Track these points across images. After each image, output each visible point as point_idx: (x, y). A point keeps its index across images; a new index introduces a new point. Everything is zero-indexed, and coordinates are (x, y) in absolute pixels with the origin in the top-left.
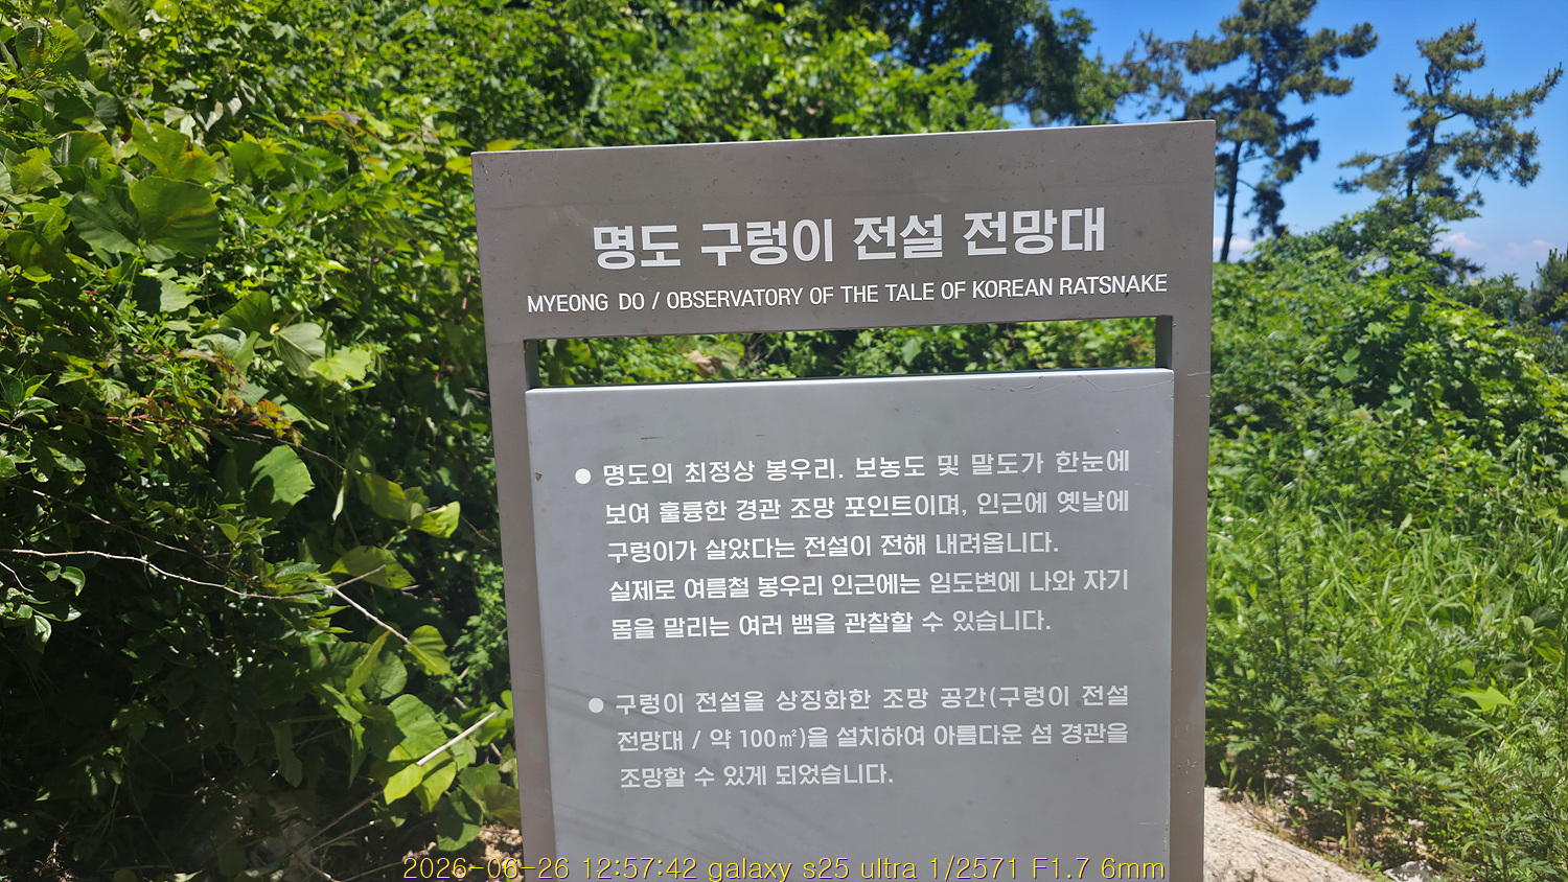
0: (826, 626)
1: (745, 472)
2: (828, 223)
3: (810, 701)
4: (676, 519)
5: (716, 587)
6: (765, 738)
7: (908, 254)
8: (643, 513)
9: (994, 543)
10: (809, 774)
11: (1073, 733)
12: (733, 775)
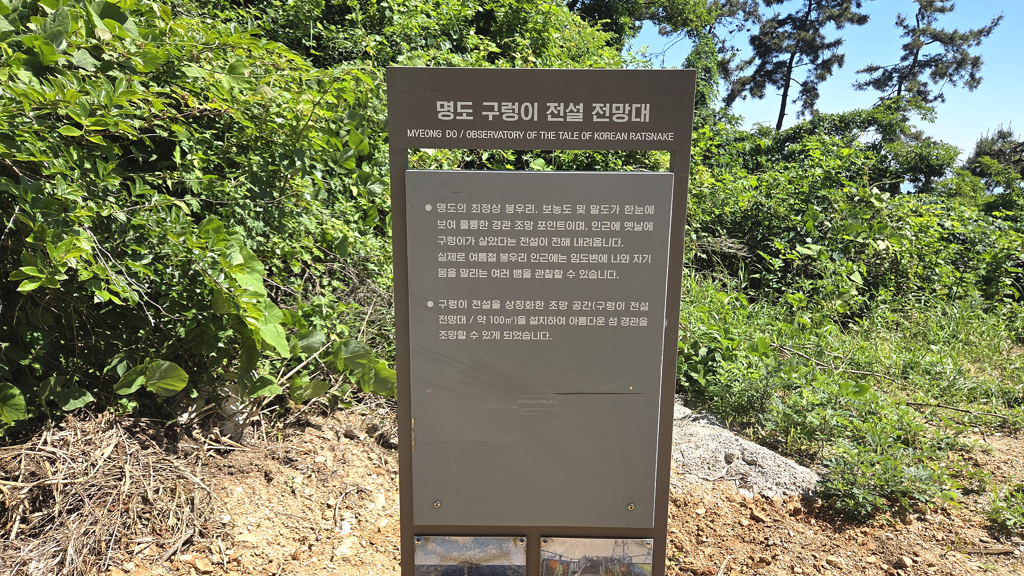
0: (527, 274)
1: (496, 209)
2: (536, 104)
3: (519, 305)
4: (467, 227)
5: (482, 257)
6: (499, 320)
7: (568, 119)
8: (453, 225)
9: (598, 242)
10: (517, 335)
11: (625, 322)
12: (486, 335)
